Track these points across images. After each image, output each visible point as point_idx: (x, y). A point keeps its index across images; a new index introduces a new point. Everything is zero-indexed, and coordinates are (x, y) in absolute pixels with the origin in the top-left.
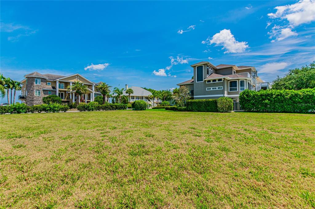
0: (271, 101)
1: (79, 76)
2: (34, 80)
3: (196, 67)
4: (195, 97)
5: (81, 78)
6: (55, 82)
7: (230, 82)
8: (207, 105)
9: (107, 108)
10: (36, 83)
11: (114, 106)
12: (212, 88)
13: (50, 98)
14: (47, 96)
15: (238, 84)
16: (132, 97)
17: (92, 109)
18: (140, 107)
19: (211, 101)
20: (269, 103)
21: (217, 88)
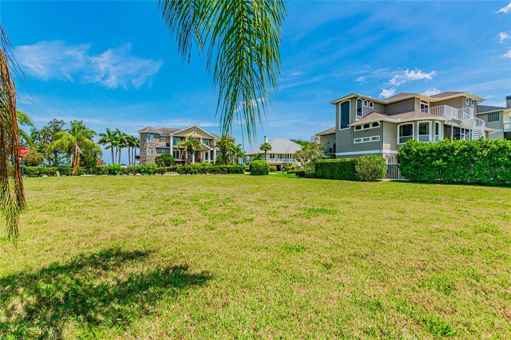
0: (451, 162)
1: (197, 128)
2: (146, 137)
3: (340, 104)
4: (337, 154)
5: (198, 131)
6: (169, 137)
7: (400, 126)
8: (342, 169)
9: (215, 171)
10: (149, 140)
11: (225, 169)
12: (362, 139)
13: (162, 157)
14: (160, 155)
15: (416, 130)
16: (271, 155)
17: (195, 172)
18: (258, 170)
19: (348, 162)
20: (445, 165)
21: (371, 138)
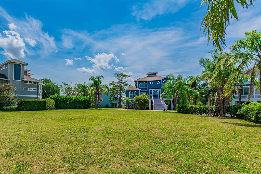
3: (14, 63)
12: (28, 88)
21: (33, 89)
